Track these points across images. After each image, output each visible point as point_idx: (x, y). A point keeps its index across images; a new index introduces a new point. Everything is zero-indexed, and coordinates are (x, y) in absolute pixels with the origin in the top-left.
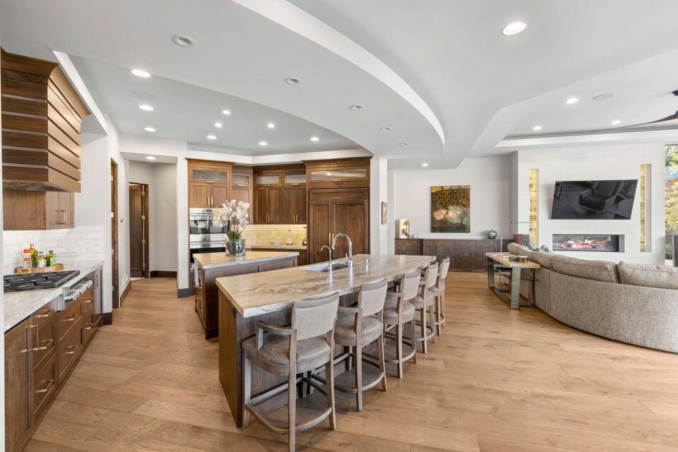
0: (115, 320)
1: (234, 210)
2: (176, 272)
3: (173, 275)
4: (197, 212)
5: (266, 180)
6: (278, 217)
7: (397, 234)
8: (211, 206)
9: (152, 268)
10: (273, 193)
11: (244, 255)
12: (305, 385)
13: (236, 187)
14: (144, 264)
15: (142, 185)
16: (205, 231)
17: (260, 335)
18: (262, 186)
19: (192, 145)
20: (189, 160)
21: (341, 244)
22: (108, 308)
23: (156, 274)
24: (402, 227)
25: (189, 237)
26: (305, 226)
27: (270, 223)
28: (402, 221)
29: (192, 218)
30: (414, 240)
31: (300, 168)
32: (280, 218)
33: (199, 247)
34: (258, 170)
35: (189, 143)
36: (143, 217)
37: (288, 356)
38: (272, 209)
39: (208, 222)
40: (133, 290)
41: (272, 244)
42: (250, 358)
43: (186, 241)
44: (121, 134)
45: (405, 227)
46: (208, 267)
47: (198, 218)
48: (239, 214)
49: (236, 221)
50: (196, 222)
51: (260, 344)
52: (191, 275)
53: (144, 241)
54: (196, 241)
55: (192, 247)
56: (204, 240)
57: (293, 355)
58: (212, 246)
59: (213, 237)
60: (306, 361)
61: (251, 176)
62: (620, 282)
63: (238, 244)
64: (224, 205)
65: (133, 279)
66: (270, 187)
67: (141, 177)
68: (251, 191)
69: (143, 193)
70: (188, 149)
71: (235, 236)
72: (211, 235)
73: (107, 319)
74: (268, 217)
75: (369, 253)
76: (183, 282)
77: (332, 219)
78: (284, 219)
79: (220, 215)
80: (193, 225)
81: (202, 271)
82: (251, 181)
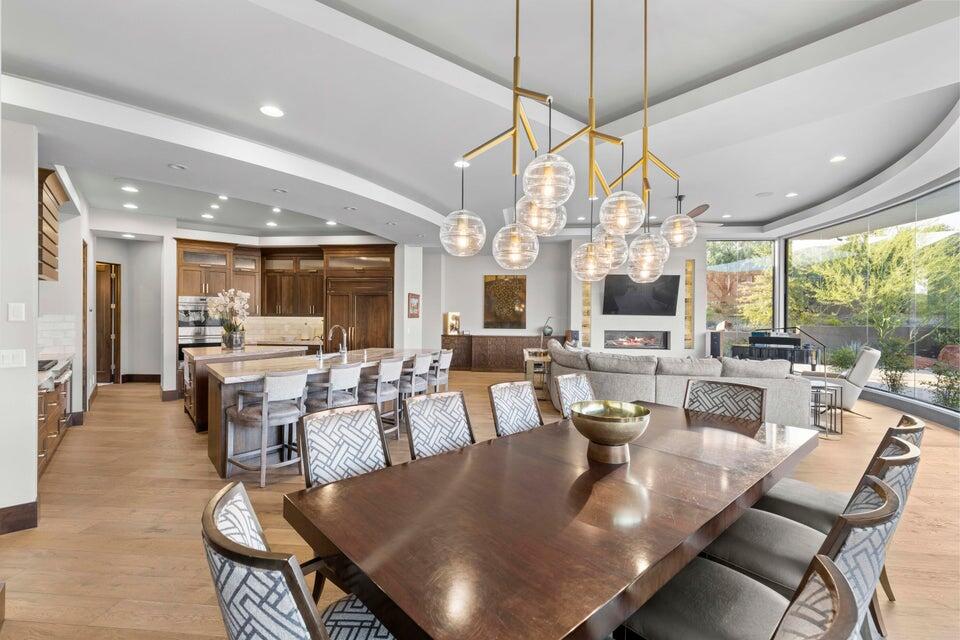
0: (85, 421)
1: (232, 300)
2: (159, 376)
3: (156, 379)
4: (188, 301)
5: (278, 265)
6: (291, 307)
7: (445, 330)
8: (206, 294)
9: (124, 370)
10: (285, 280)
11: (243, 349)
12: (286, 451)
13: (239, 272)
14: (113, 367)
15: (111, 265)
16: (198, 324)
17: (241, 401)
18: (273, 271)
19: (182, 222)
20: (179, 241)
21: (362, 339)
22: (77, 407)
23: (130, 379)
24: (451, 321)
25: (177, 330)
26: (322, 318)
27: (281, 315)
28: (451, 315)
29: (181, 308)
30: (463, 336)
31: (317, 252)
32: (293, 309)
33: (190, 342)
34: (267, 253)
35: (178, 220)
36: (113, 306)
37: (261, 414)
38: (284, 299)
39: (202, 313)
40: (101, 396)
41: (284, 339)
42: (232, 420)
43: (174, 334)
44: (93, 209)
45: (454, 322)
46: (199, 358)
47: (190, 308)
48: (237, 305)
49: (233, 313)
50: (186, 312)
51: (240, 407)
52: (180, 375)
53: (113, 337)
54: (187, 334)
55: (181, 342)
56: (197, 334)
57: (265, 413)
58: (208, 341)
59: (209, 330)
60: (276, 418)
61: (258, 259)
62: (590, 369)
63: (237, 336)
64: (220, 294)
65: (99, 384)
66: (283, 273)
67: (111, 256)
68: (258, 277)
69: (113, 275)
70: (178, 227)
71: (231, 328)
72: (207, 328)
73: (77, 420)
74: (278, 308)
75: (392, 347)
76: (169, 384)
77: (353, 312)
78: (298, 310)
79: (216, 305)
80: (183, 317)
81: (193, 363)
82: (259, 265)
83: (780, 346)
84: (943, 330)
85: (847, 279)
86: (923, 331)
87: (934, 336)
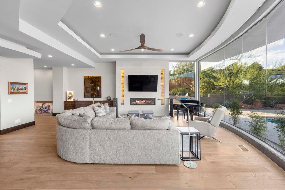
83: (192, 104)
84: (254, 96)
85: (224, 79)
86: (248, 96)
87: (252, 97)
